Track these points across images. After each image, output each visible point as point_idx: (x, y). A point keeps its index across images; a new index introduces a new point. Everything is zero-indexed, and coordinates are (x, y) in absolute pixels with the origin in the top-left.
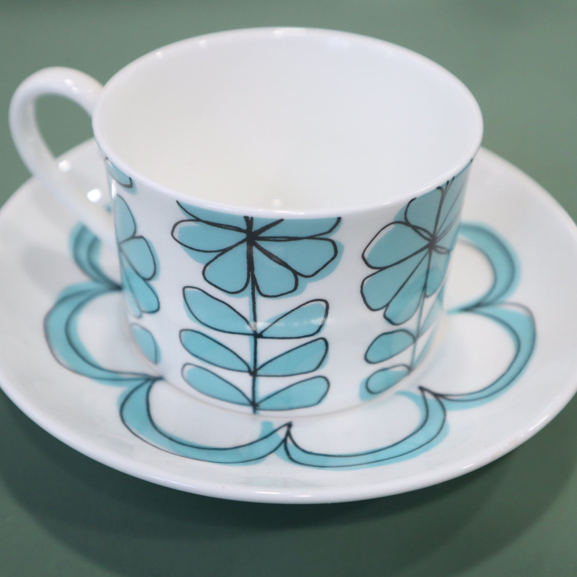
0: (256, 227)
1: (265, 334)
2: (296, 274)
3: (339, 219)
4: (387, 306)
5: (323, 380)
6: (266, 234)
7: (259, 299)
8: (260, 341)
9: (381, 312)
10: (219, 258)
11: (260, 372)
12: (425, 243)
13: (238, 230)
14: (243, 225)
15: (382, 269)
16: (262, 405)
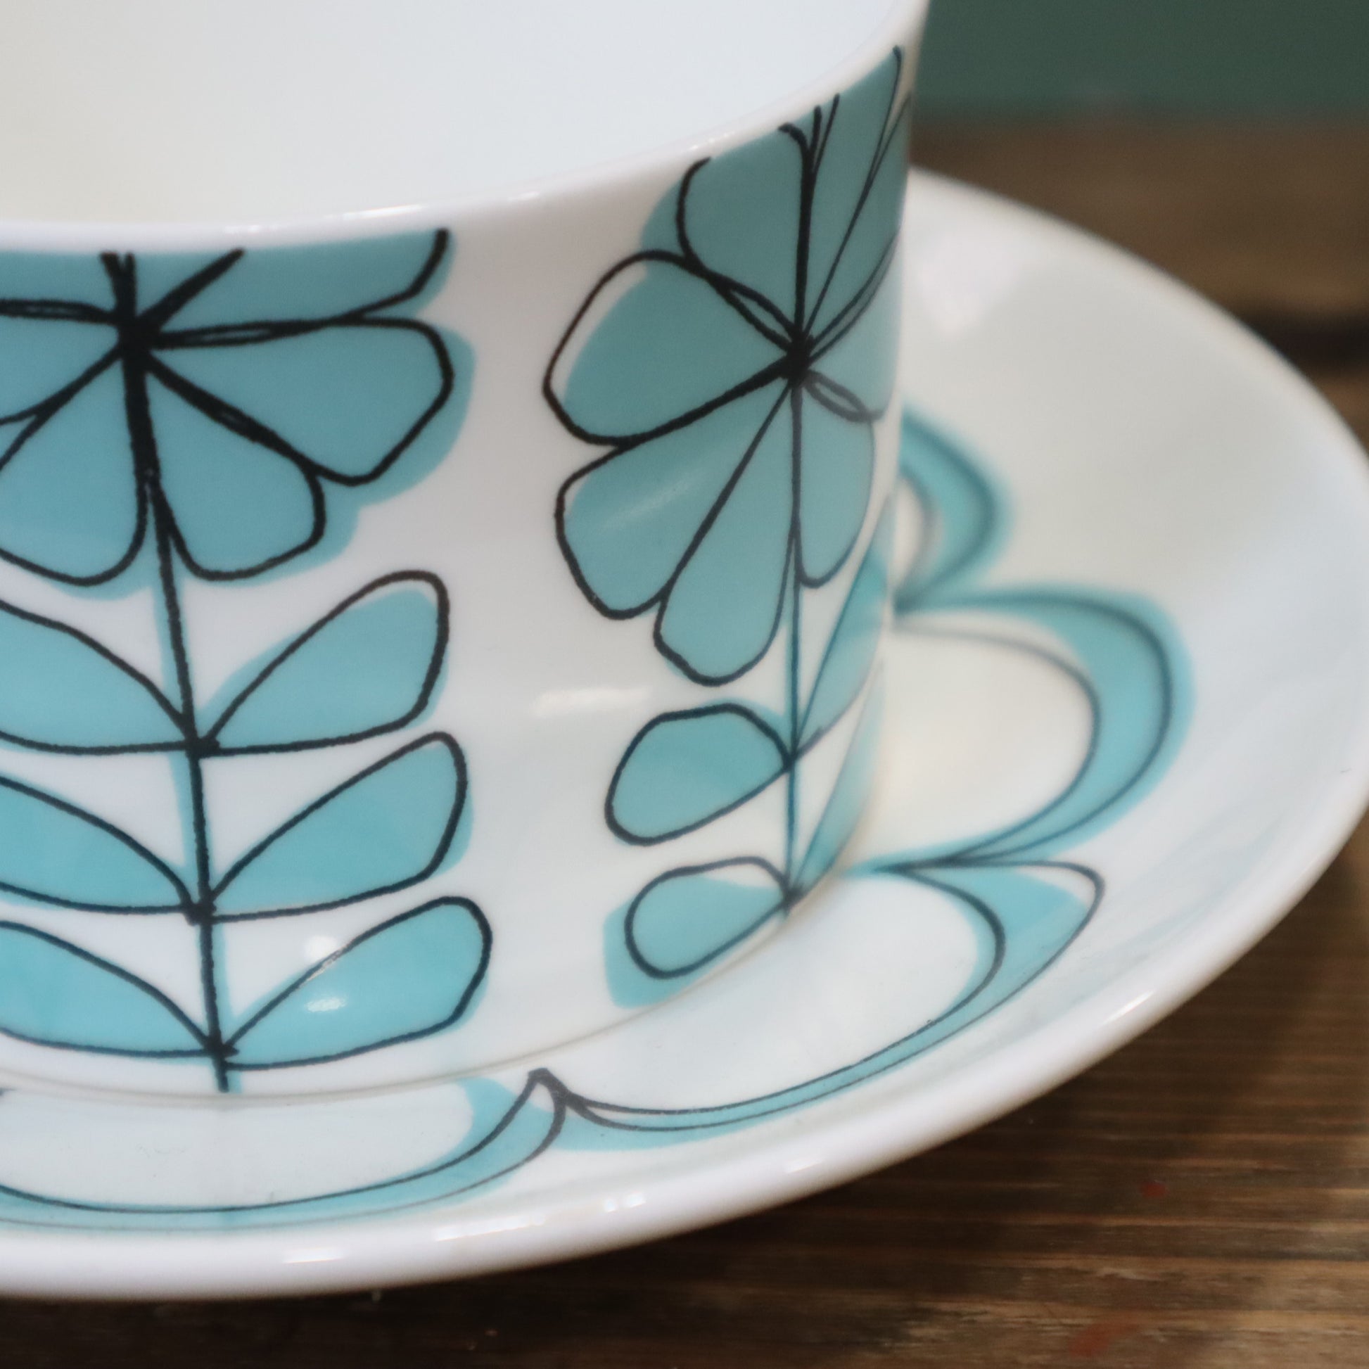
0: (149, 294)
1: (227, 738)
2: (313, 472)
3: (442, 240)
4: (662, 597)
5: (462, 913)
6: (188, 318)
7: (192, 591)
8: (212, 768)
9: (644, 623)
10: (30, 446)
11: (226, 903)
12: (769, 354)
13: (84, 313)
14: (101, 294)
15: (623, 444)
16: (248, 1049)
